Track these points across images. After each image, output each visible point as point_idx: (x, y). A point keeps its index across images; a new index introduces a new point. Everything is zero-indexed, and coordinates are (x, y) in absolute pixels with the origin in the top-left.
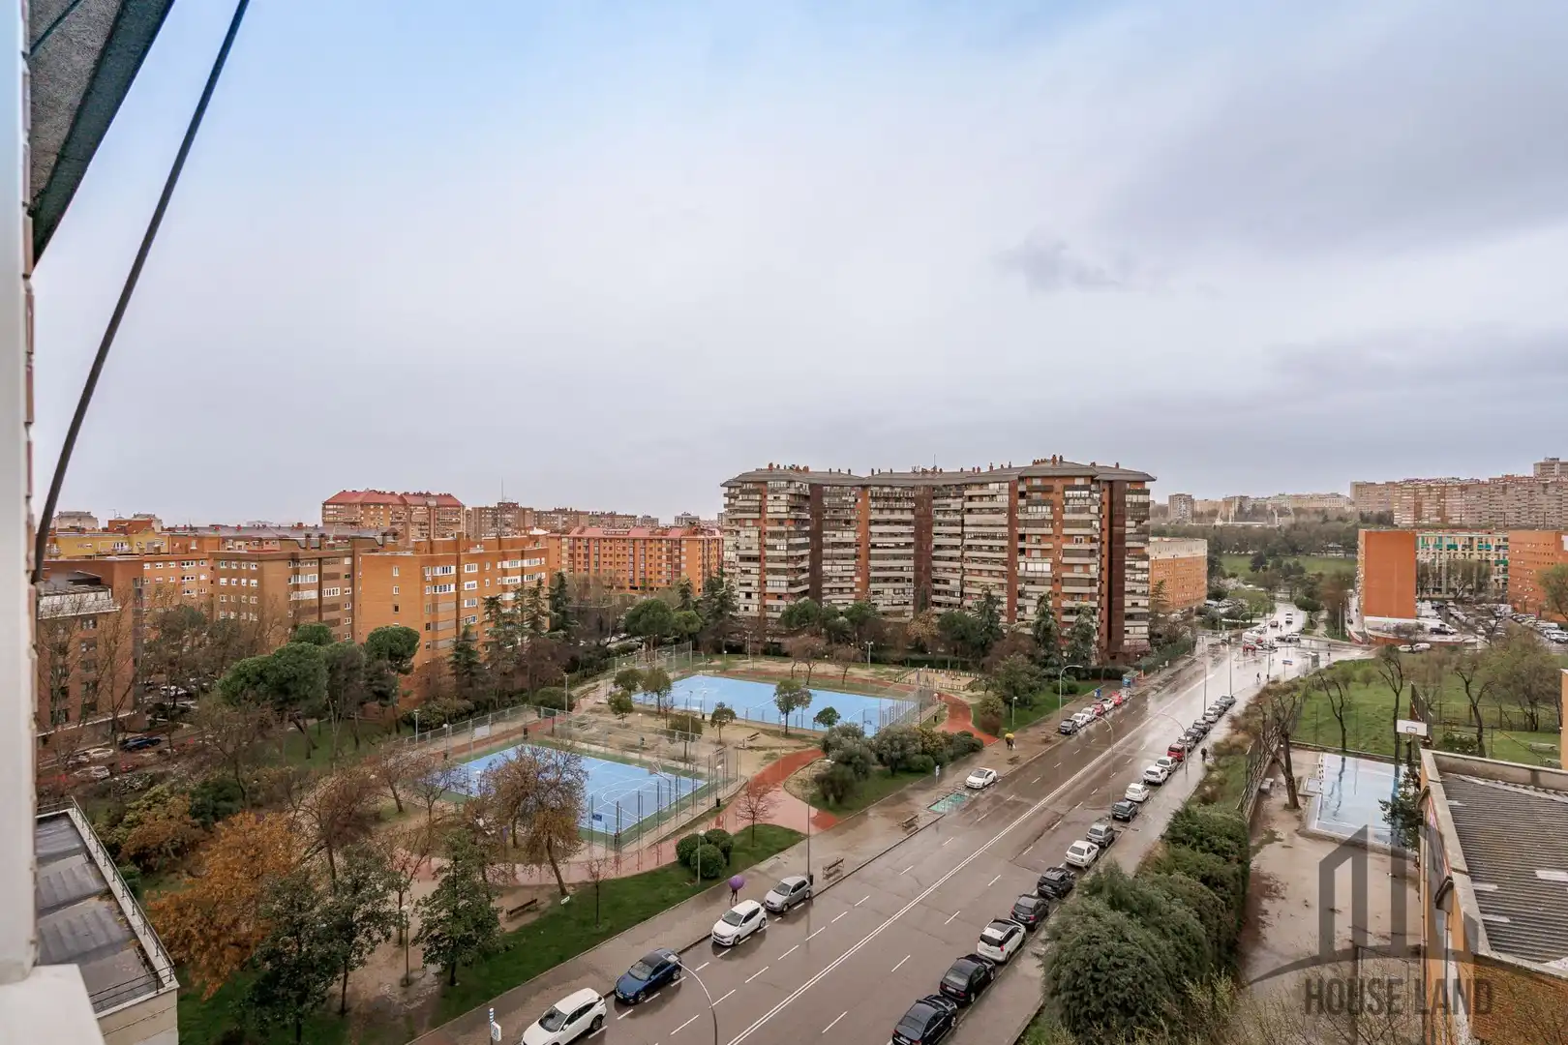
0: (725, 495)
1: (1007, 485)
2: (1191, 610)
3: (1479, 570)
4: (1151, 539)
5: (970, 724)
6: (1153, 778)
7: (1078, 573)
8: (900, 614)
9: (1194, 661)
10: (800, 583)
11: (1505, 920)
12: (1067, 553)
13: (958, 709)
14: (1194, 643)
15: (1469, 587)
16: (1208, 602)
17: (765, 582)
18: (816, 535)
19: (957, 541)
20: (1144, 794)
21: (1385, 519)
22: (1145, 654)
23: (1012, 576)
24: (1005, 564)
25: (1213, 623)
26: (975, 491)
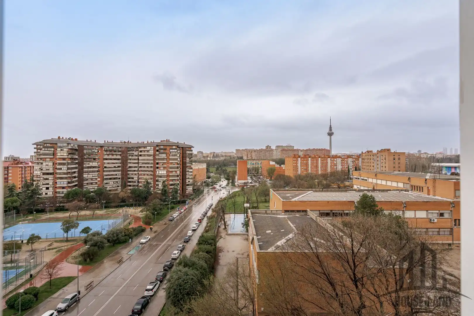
0: (35, 148)
1: (153, 148)
2: (203, 182)
3: (257, 169)
4: (193, 163)
5: (141, 223)
6: (194, 229)
7: (174, 173)
8: (116, 190)
9: (204, 195)
10: (73, 182)
11: (262, 243)
12: (171, 168)
13: (137, 219)
14: (204, 191)
15: (256, 173)
16: (207, 179)
17: (56, 183)
18: (81, 165)
19: (137, 165)
20: (192, 234)
21: (242, 158)
22: (192, 195)
23: (154, 175)
24: (152, 172)
25: (208, 185)
26: (142, 149)
